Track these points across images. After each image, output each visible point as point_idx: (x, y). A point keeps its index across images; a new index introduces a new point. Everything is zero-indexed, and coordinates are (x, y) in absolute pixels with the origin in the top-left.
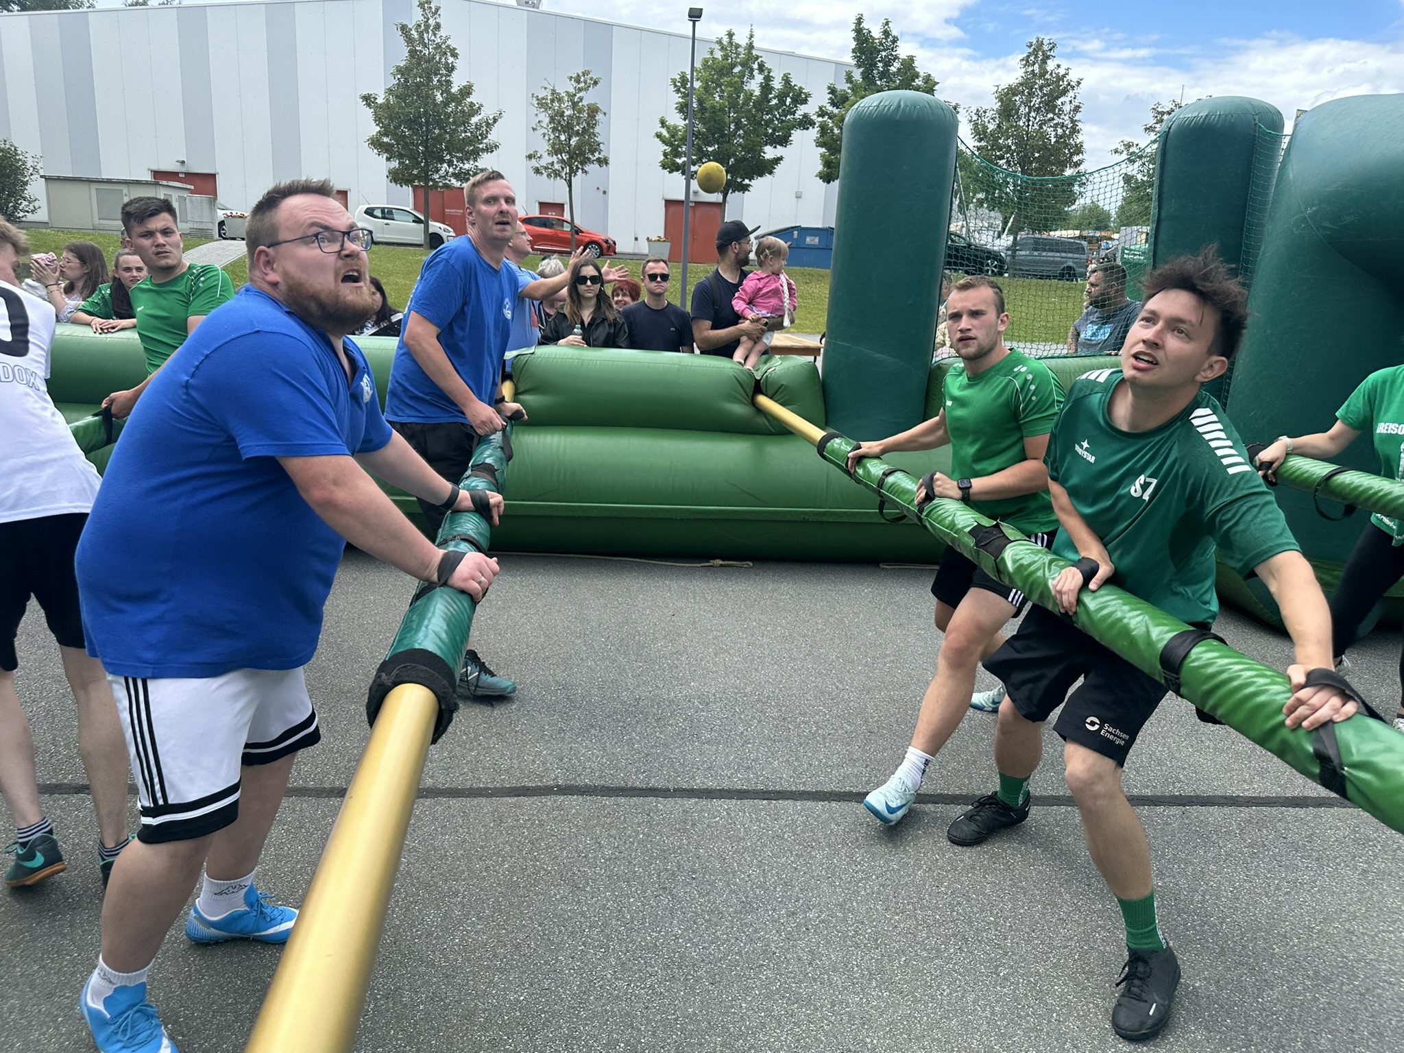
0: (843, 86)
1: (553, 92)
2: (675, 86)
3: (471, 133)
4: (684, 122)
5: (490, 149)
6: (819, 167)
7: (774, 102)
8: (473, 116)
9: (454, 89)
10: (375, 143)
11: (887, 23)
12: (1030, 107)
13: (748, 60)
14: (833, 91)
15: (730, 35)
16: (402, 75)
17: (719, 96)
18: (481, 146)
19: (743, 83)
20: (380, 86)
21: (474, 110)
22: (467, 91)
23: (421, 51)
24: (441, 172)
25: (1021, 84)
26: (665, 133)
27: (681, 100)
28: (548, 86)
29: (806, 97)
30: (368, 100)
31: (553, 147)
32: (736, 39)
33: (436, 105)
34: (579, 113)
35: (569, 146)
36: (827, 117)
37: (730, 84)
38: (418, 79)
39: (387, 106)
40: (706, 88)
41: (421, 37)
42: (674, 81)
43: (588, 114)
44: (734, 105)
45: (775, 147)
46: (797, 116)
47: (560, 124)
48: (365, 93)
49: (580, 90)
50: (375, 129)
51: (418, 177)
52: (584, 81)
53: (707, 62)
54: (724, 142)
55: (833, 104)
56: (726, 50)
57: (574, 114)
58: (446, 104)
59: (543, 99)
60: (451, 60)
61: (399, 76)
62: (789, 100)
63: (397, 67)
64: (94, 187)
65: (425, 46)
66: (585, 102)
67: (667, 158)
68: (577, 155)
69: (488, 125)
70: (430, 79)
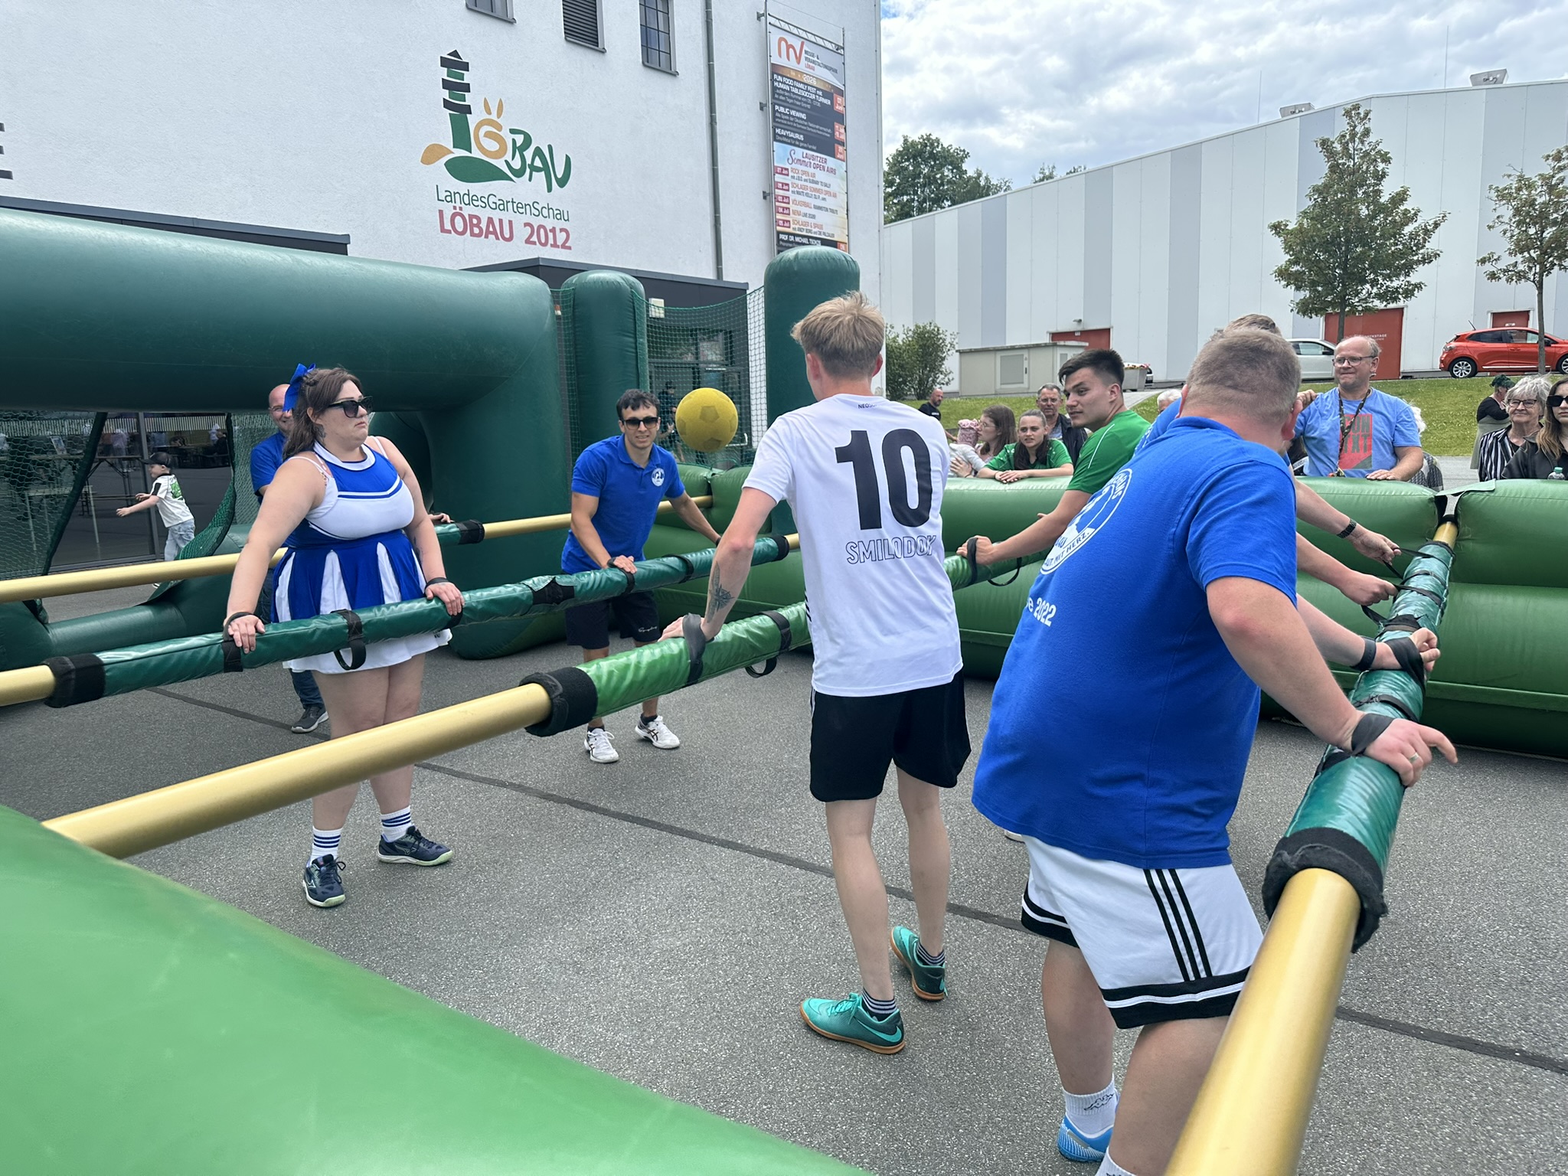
1: (1521, 178)
3: (1404, 244)
5: (1427, 260)
8: (1407, 225)
9: (1384, 198)
10: (1283, 274)
16: (1320, 194)
18: (1415, 258)
20: (1293, 210)
21: (1408, 218)
22: (1400, 198)
23: (1344, 164)
28: (1513, 172)
30: (1277, 228)
31: (1517, 244)
33: (1359, 219)
34: (1559, 197)
35: (1542, 240)
39: (1300, 230)
41: (1346, 148)
47: (1529, 216)
48: (1274, 221)
50: (1283, 258)
51: (1331, 304)
57: (1551, 200)
58: (1373, 217)
59: (1506, 189)
60: (1381, 166)
63: (1314, 187)
64: (999, 355)
65: (1350, 157)
68: (1553, 249)
69: (1427, 232)
70: (1353, 193)
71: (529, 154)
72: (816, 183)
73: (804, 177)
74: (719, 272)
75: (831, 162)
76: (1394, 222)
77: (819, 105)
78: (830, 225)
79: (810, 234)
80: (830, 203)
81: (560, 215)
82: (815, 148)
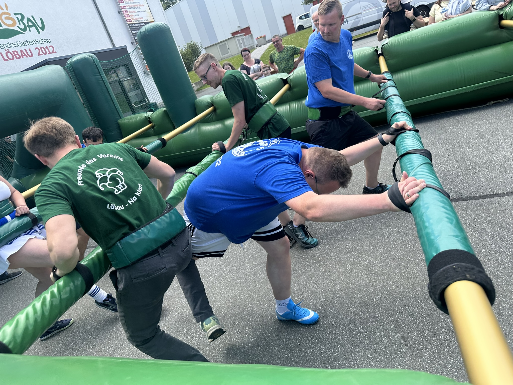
64: (218, 45)
71: (25, 21)
72: (135, 3)
73: (129, 2)
74: (113, 44)
78: (146, 17)
79: (139, 22)
80: (142, 9)
81: (47, 41)
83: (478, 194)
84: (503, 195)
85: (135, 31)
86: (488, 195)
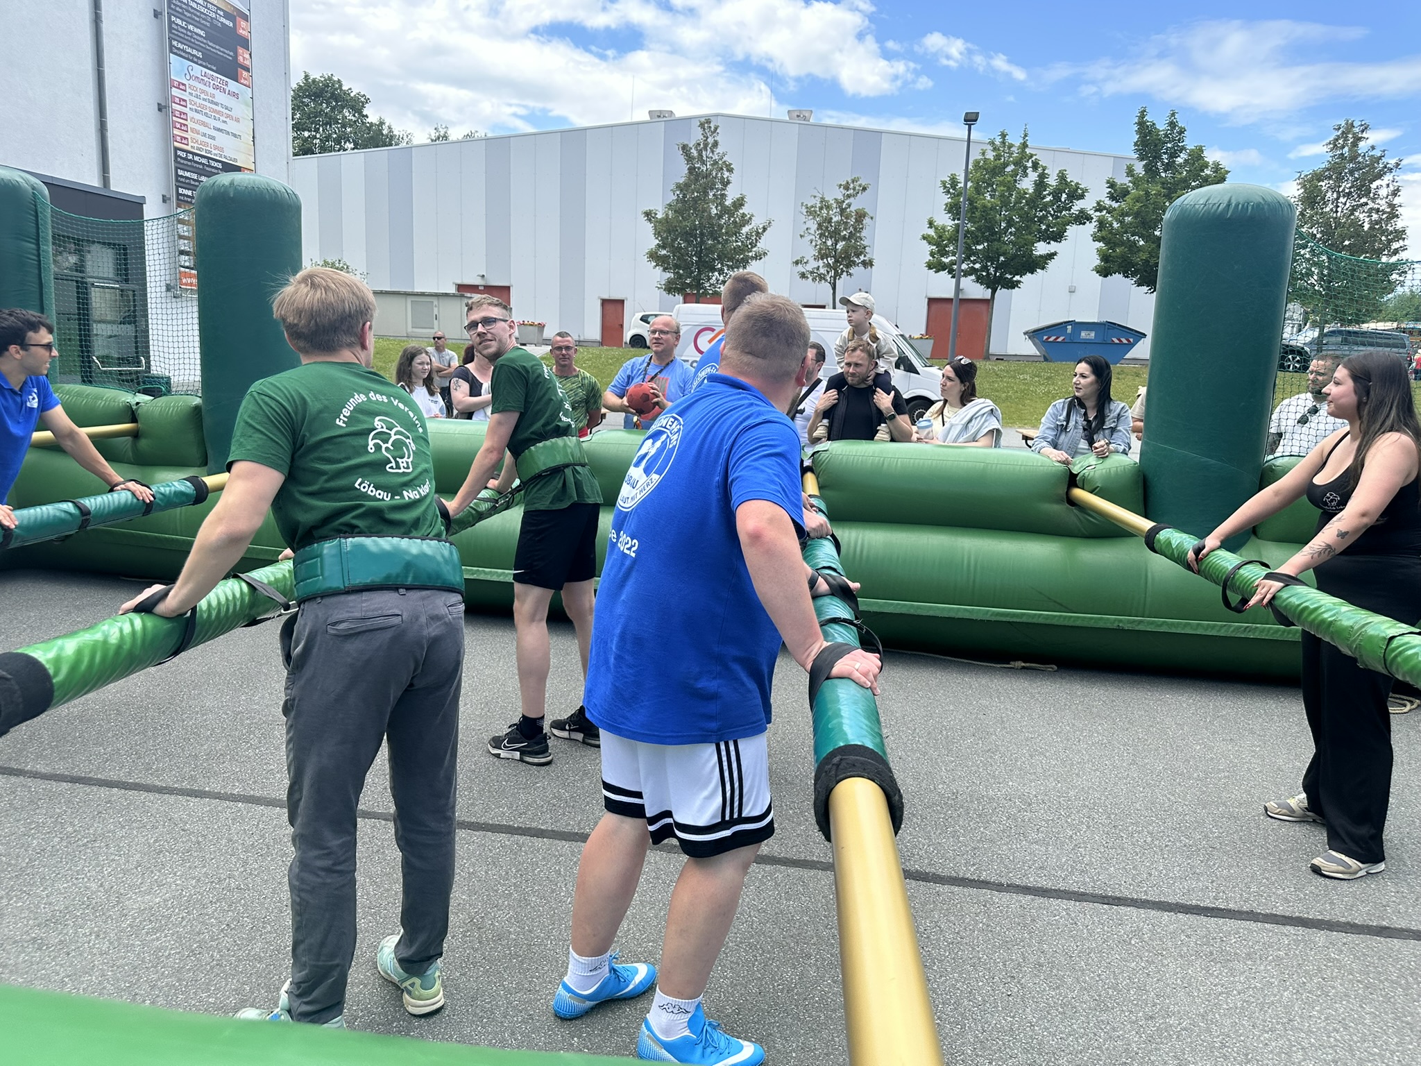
0: (1123, 180)
1: (823, 200)
2: (945, 187)
3: (742, 242)
4: (953, 222)
5: (758, 257)
6: (1097, 261)
7: (1048, 199)
8: (744, 226)
9: (728, 202)
10: (653, 256)
11: (1173, 115)
12: (1338, 192)
13: (1022, 158)
14: (1112, 185)
15: (1003, 135)
16: (681, 191)
17: (990, 195)
18: (750, 254)
19: (1015, 181)
20: (660, 201)
21: (745, 221)
22: (739, 203)
23: (699, 168)
24: (711, 281)
25: (1328, 169)
26: (931, 232)
27: (950, 200)
28: (817, 194)
29: (1083, 192)
30: (648, 215)
31: (819, 253)
32: (1009, 139)
33: (710, 217)
34: (847, 218)
35: (836, 250)
36: (1105, 211)
37: (1002, 184)
38: (696, 194)
39: (666, 219)
40: (978, 189)
41: (700, 155)
42: (944, 183)
43: (856, 219)
44: (1005, 203)
45: (1049, 243)
46: (1072, 211)
47: (827, 230)
48: (647, 209)
49: (849, 196)
50: (654, 242)
51: (689, 285)
52: (853, 188)
53: (979, 163)
54: (995, 240)
55: (1112, 198)
56: (999, 150)
57: (842, 220)
58: (720, 217)
59: (812, 207)
60: (726, 174)
61: (678, 192)
62: (1064, 196)
63: (677, 184)
64: (410, 299)
65: (703, 163)
66: (853, 208)
67: (934, 257)
68: (843, 258)
69: (758, 234)
70: (706, 194)
72: (216, 104)
73: (202, 96)
74: (106, 180)
75: (232, 85)
76: (735, 222)
77: (219, 25)
78: (232, 150)
79: (209, 155)
80: (231, 126)
82: (214, 68)
83: (945, 872)
84: (999, 887)
85: (188, 171)
86: (967, 879)
